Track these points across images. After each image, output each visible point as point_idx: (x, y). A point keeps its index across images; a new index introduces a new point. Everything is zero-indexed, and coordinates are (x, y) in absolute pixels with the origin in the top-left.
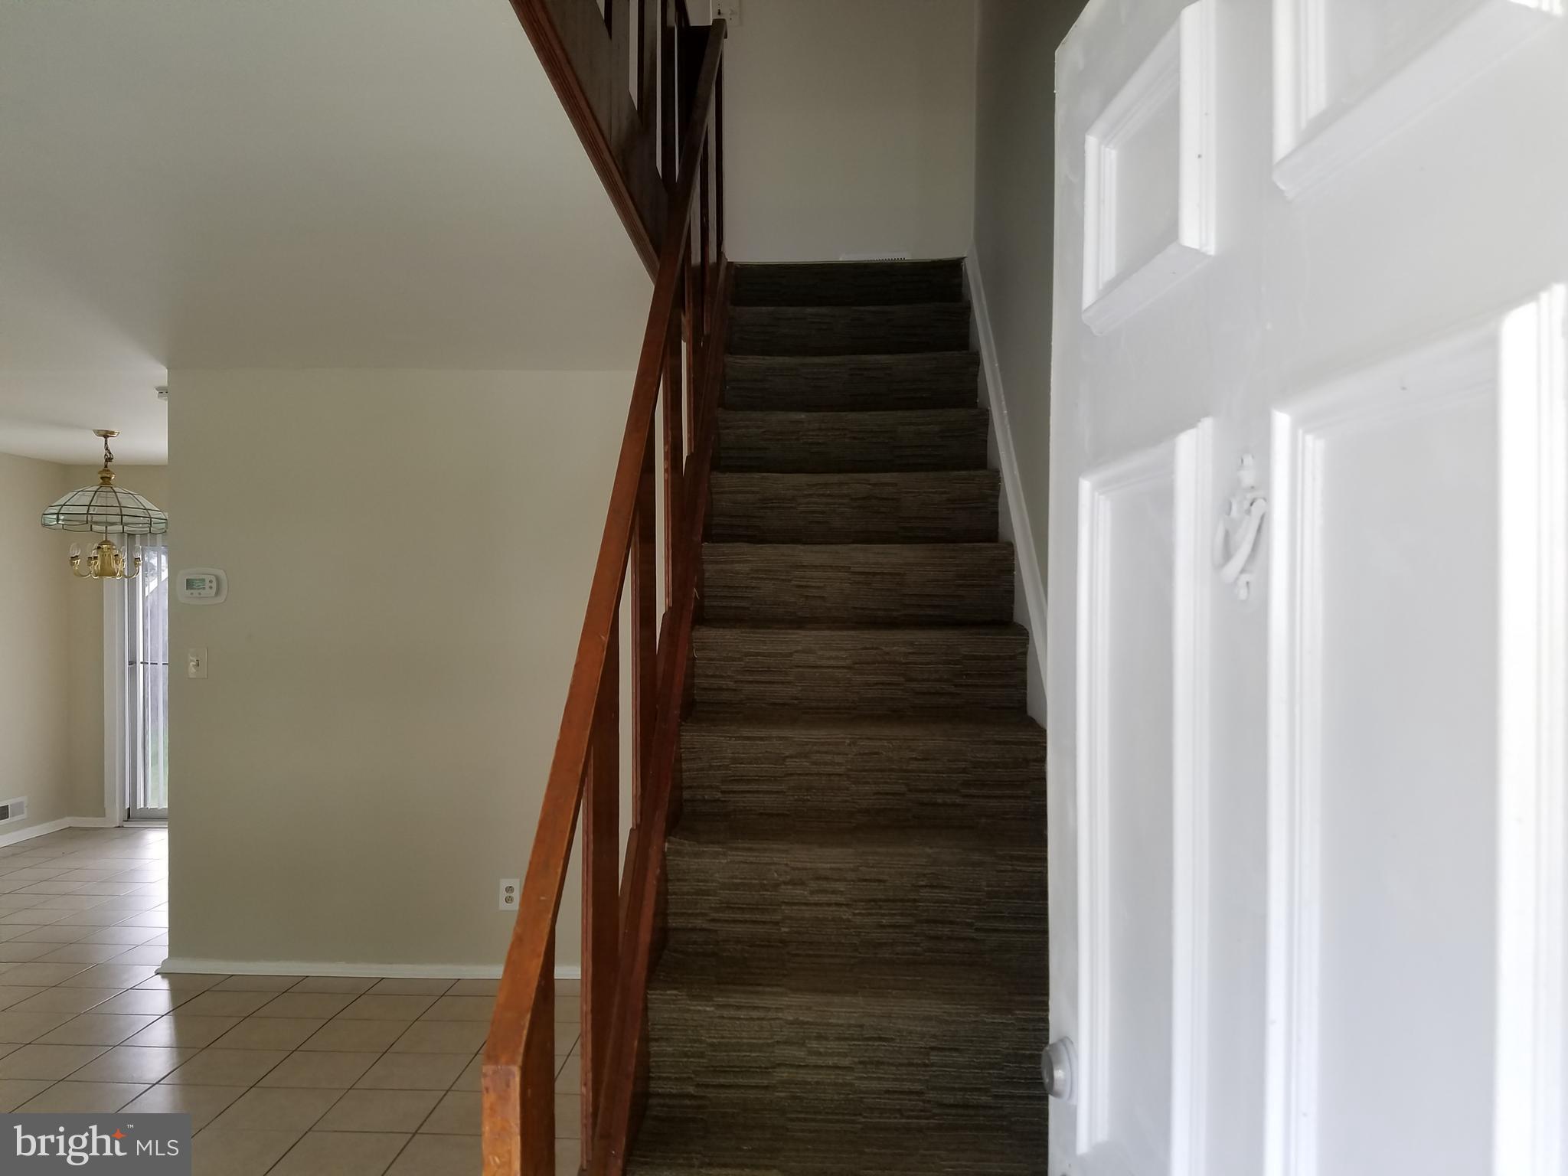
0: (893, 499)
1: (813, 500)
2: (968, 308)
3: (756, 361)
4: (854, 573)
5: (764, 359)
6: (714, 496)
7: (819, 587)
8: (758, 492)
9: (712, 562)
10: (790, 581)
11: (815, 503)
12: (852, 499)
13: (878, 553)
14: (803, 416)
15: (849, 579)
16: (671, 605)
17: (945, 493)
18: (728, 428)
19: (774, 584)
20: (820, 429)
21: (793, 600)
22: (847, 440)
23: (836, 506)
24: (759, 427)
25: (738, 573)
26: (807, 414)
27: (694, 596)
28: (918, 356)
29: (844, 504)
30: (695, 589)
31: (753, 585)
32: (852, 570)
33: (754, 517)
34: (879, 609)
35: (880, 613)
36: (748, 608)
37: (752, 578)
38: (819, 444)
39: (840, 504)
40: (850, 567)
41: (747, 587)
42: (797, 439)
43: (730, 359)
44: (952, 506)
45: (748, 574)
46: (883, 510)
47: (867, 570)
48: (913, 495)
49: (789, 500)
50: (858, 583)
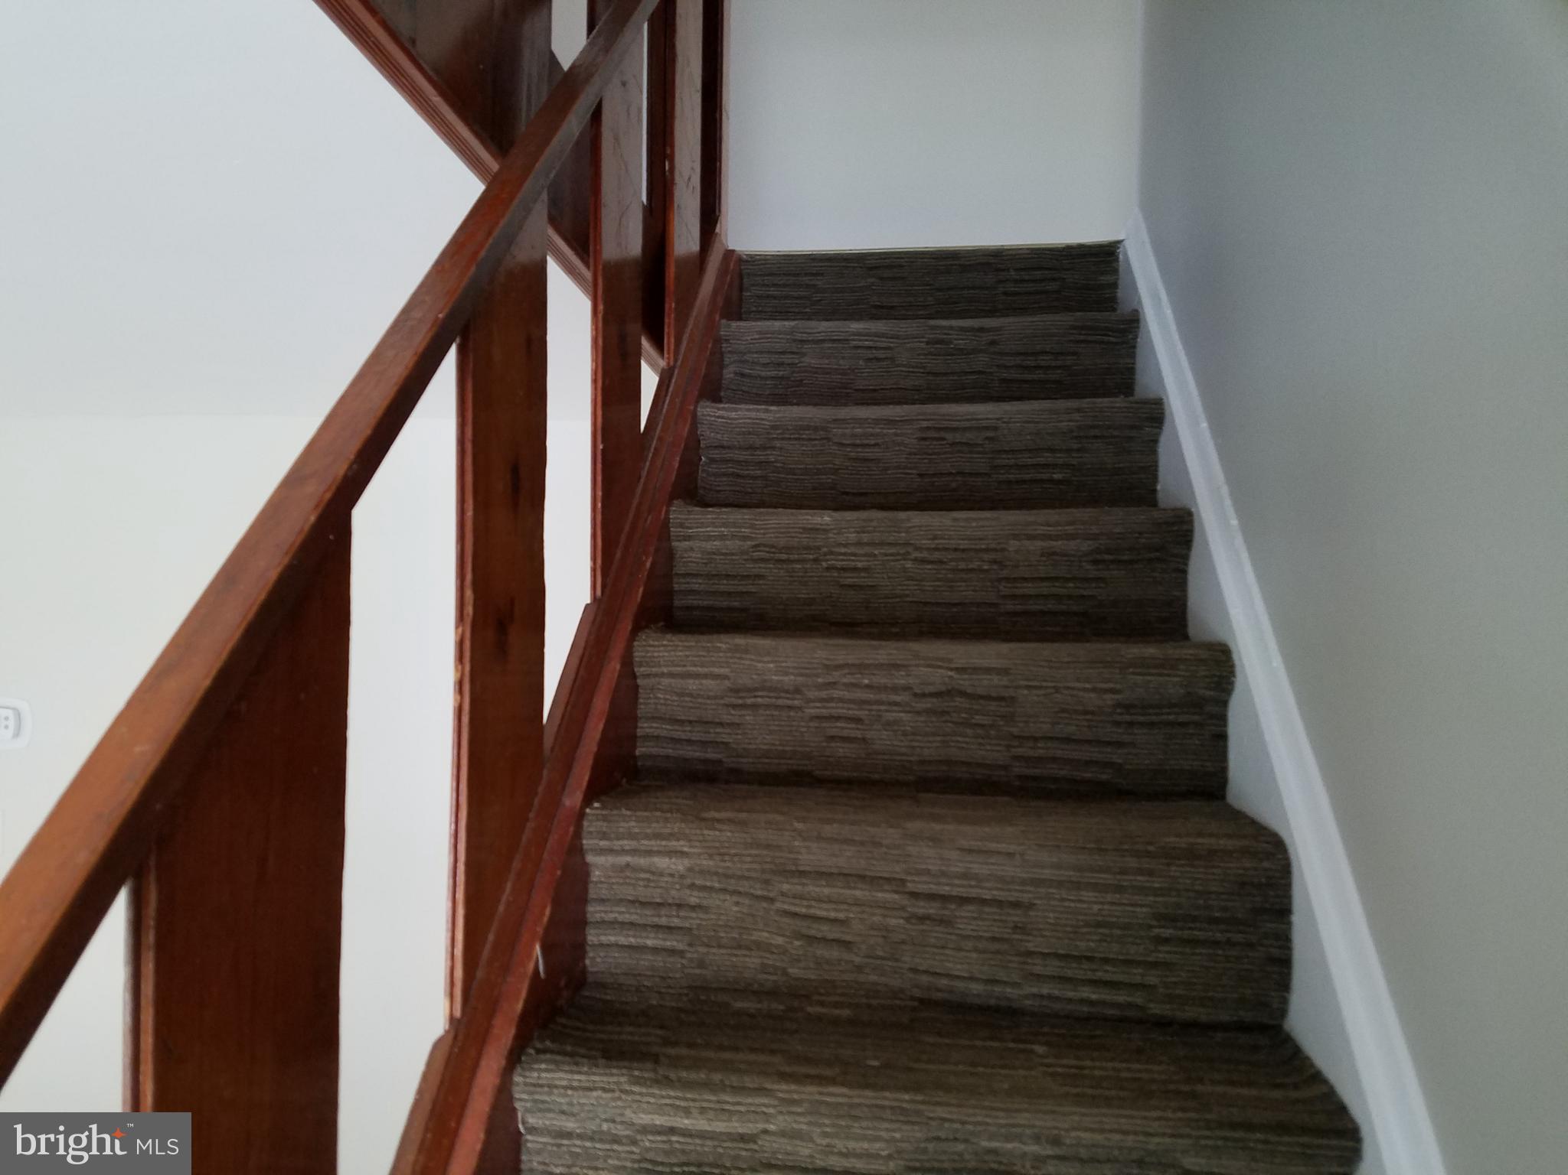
0: (1001, 699)
1: (836, 693)
2: (1133, 323)
3: (753, 414)
4: (914, 895)
5: (767, 411)
6: (639, 681)
7: (835, 921)
8: (726, 677)
9: (602, 851)
10: (772, 900)
11: (841, 700)
12: (915, 695)
13: (970, 851)
14: (825, 518)
15: (903, 908)
16: (458, 1013)
17: (1112, 691)
18: (688, 538)
19: (737, 904)
20: (859, 544)
21: (780, 940)
22: (909, 565)
23: (883, 708)
24: (745, 538)
25: (661, 875)
26: (837, 515)
27: (531, 966)
28: (1046, 404)
29: (896, 704)
30: (538, 949)
31: (693, 901)
32: (910, 887)
33: (721, 724)
34: (972, 979)
35: (976, 988)
36: (681, 953)
37: (692, 886)
38: (855, 569)
39: (890, 704)
40: (903, 881)
41: (679, 906)
42: (816, 560)
43: (708, 411)
44: (1128, 718)
45: (682, 877)
46: (978, 719)
47: (946, 890)
48: (1042, 692)
49: (787, 692)
50: (923, 919)
